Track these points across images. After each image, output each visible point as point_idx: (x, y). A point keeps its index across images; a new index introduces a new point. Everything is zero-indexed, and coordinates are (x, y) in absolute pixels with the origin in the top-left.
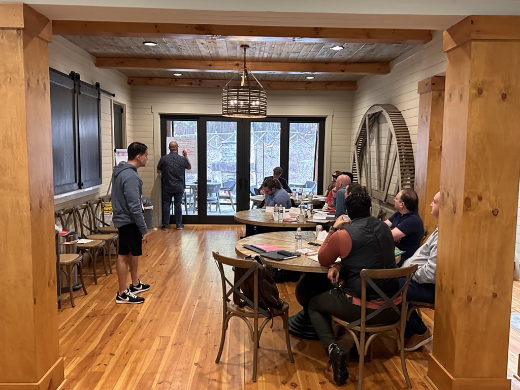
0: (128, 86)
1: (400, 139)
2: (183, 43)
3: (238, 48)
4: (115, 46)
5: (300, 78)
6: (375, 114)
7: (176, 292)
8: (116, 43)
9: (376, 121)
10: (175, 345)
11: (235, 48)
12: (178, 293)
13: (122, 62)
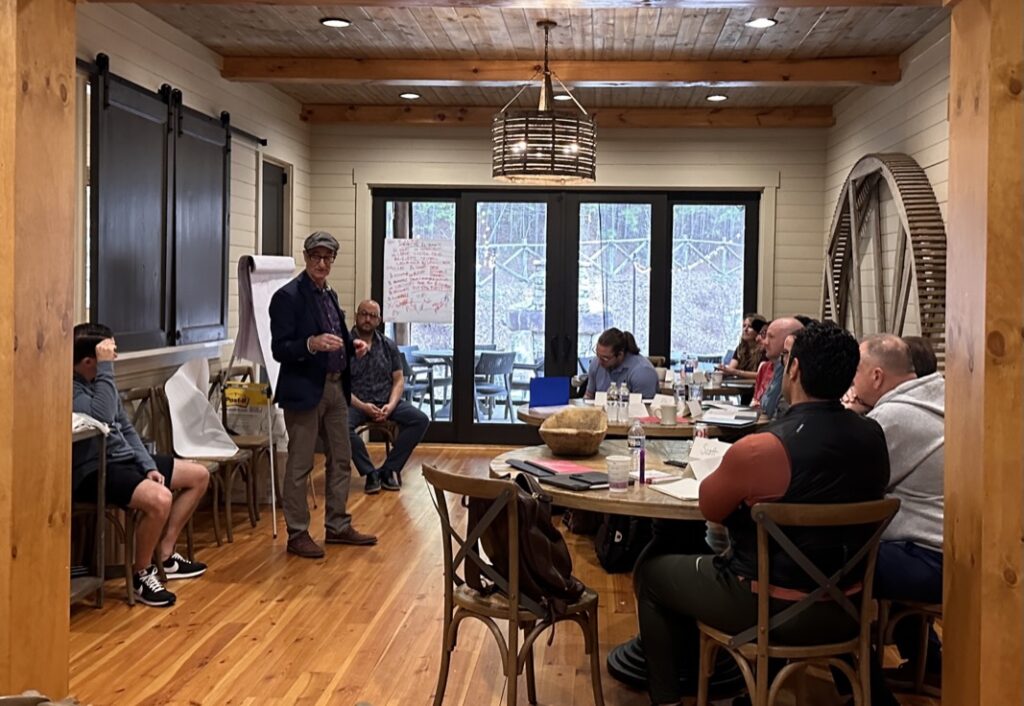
0: (303, 125)
1: (919, 231)
2: (408, 20)
3: (533, 28)
4: (261, 30)
5: (694, 100)
6: (869, 177)
7: (368, 583)
8: (261, 21)
9: (874, 196)
10: (341, 690)
11: (525, 28)
12: (373, 586)
13: (280, 68)
